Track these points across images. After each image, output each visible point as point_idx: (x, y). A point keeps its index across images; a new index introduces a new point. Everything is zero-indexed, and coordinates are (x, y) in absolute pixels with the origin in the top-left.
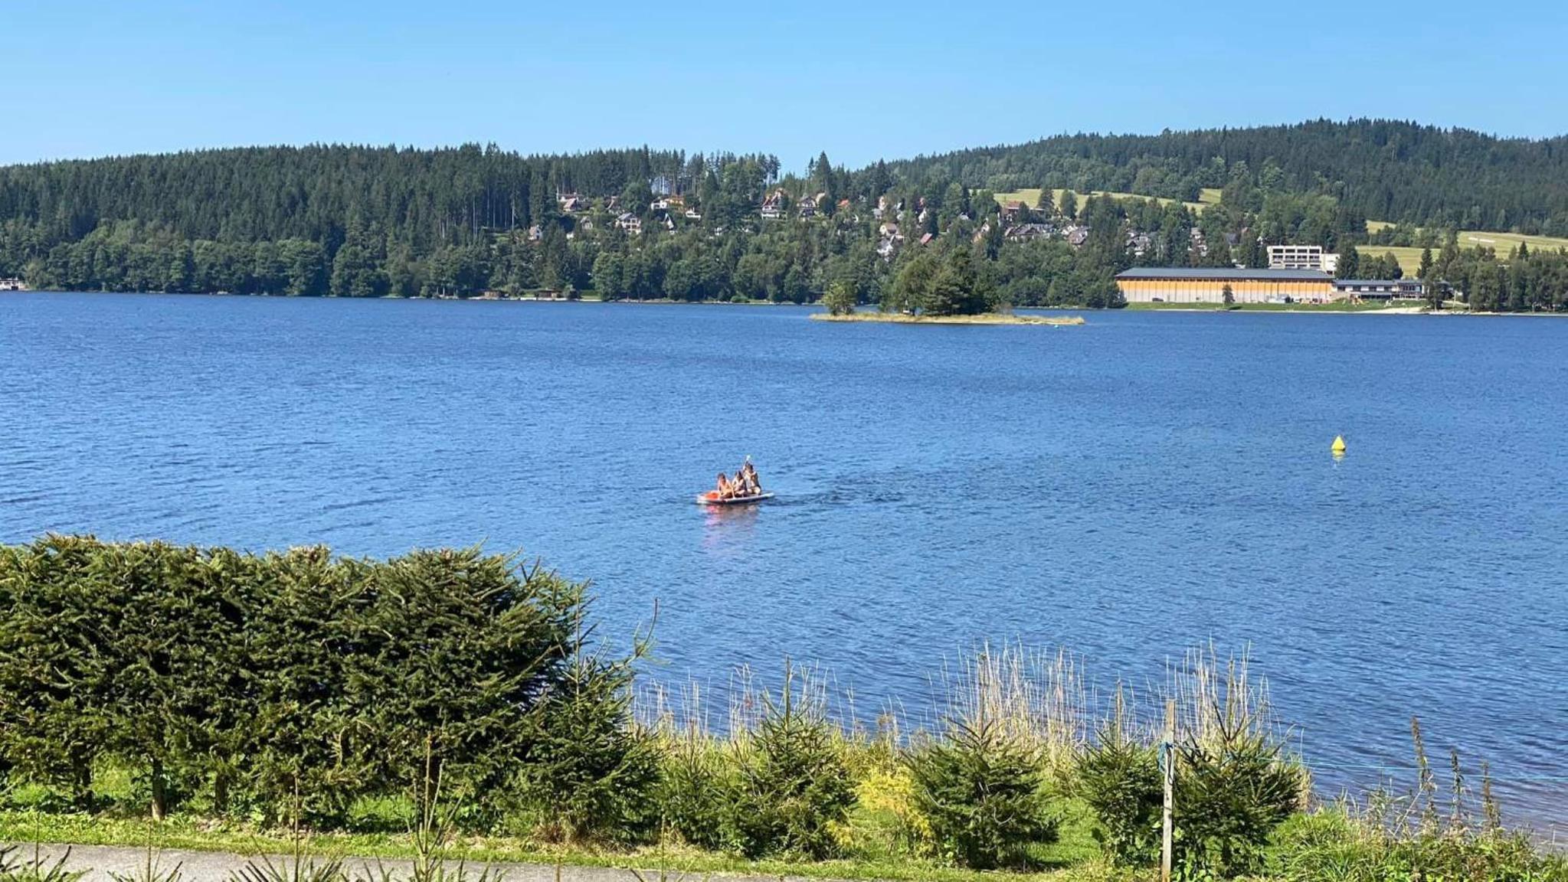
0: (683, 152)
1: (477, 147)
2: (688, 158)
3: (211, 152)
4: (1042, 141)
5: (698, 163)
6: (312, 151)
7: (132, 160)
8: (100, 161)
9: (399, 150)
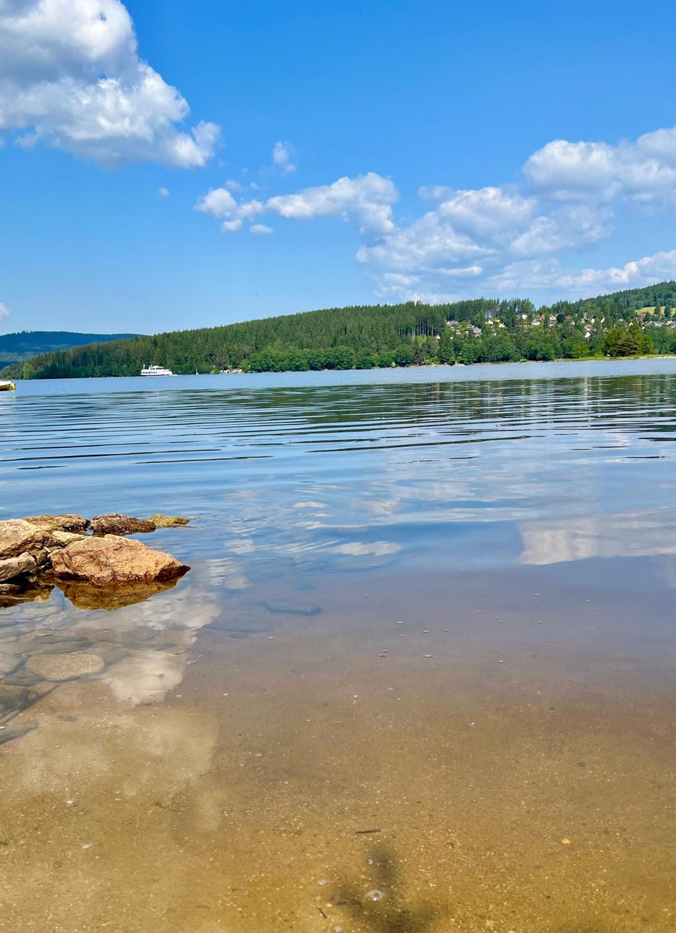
0: (498, 299)
1: (413, 303)
2: (500, 302)
3: (308, 313)
4: (654, 286)
5: (505, 304)
6: (346, 309)
7: (279, 318)
8: (267, 319)
9: (381, 306)
